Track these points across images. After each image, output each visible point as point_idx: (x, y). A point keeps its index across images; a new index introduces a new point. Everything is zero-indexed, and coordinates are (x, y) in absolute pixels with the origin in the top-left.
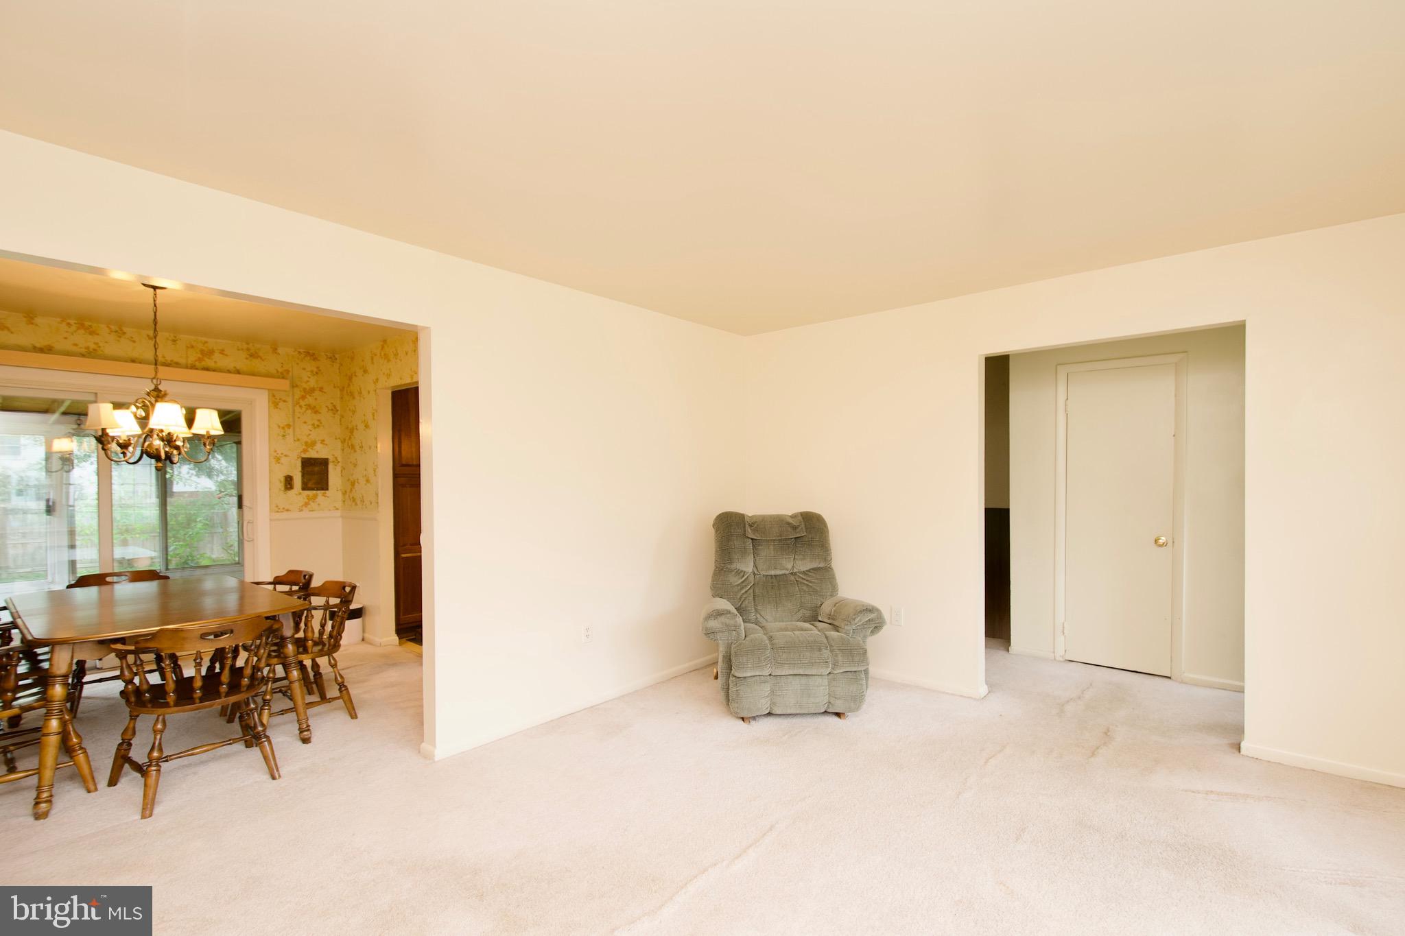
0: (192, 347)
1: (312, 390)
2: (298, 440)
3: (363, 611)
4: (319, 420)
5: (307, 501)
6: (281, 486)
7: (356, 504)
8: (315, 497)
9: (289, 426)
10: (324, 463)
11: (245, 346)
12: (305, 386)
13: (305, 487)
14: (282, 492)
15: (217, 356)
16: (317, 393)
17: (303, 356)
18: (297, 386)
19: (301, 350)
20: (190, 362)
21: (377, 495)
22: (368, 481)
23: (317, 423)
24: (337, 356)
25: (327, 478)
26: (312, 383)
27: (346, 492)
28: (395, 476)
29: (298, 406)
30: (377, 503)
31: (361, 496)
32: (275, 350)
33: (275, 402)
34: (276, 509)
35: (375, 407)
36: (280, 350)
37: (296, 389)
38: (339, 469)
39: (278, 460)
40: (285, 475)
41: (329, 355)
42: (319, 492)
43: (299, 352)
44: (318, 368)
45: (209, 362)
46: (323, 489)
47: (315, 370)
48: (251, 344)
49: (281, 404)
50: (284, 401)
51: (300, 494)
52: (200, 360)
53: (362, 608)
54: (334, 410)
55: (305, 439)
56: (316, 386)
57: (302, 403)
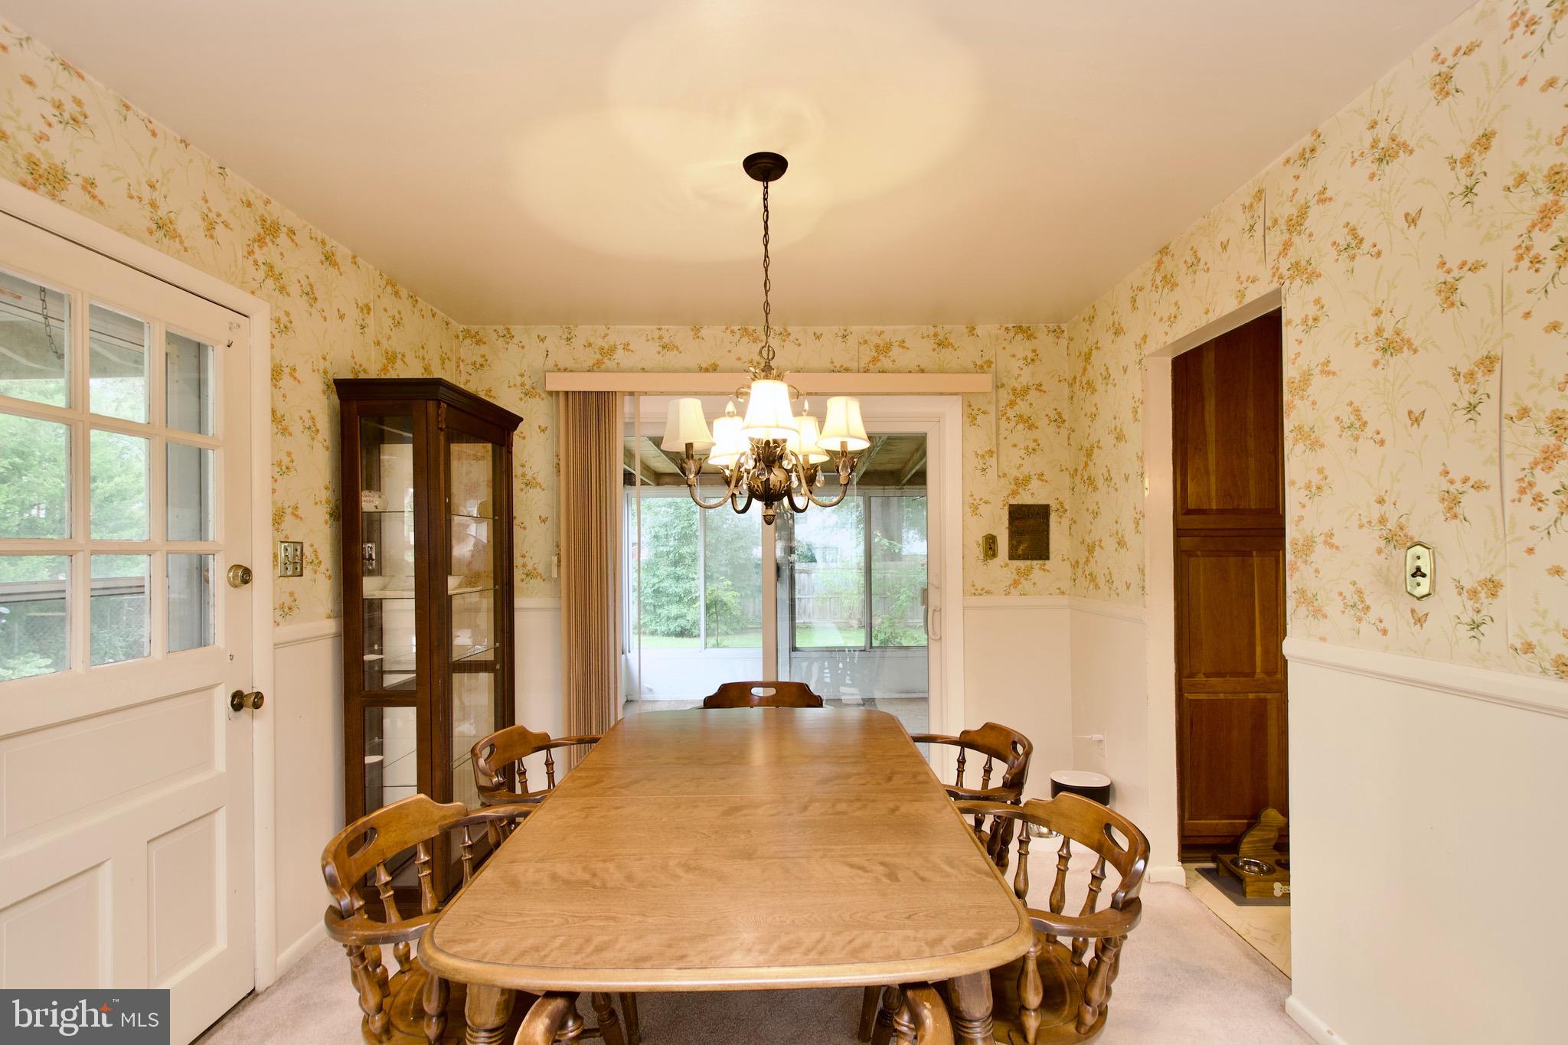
0: (866, 342)
1: (1026, 390)
2: (1005, 475)
3: (1111, 791)
4: (1035, 441)
5: (1017, 577)
6: (978, 552)
7: (1097, 587)
8: (1030, 570)
9: (991, 453)
10: (1041, 513)
11: (932, 331)
12: (1014, 383)
13: (1013, 556)
14: (980, 562)
15: (896, 351)
16: (1033, 394)
17: (1012, 334)
18: (1003, 386)
19: (1010, 326)
20: (862, 365)
21: (1142, 571)
22: (1121, 543)
23: (1032, 445)
24: (1064, 326)
25: (1048, 539)
26: (1026, 378)
27: (1077, 562)
28: (1179, 533)
29: (1004, 418)
30: (1143, 588)
31: (1107, 572)
32: (972, 330)
33: (971, 417)
34: (974, 591)
35: (1139, 395)
36: (979, 330)
37: (1001, 391)
38: (1066, 522)
39: (975, 509)
40: (985, 534)
41: (1052, 326)
42: (1035, 562)
43: (1007, 329)
44: (1034, 351)
45: (885, 362)
46: (1041, 558)
47: (1030, 355)
48: (940, 326)
49: (980, 418)
50: (984, 413)
51: (1007, 565)
52: (875, 360)
53: (1108, 786)
54: (1059, 420)
55: (1014, 473)
56: (1030, 384)
57: (1011, 413)
